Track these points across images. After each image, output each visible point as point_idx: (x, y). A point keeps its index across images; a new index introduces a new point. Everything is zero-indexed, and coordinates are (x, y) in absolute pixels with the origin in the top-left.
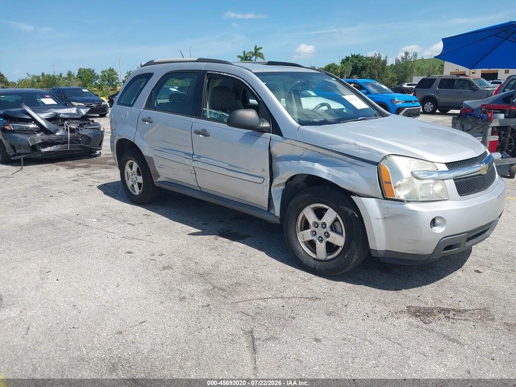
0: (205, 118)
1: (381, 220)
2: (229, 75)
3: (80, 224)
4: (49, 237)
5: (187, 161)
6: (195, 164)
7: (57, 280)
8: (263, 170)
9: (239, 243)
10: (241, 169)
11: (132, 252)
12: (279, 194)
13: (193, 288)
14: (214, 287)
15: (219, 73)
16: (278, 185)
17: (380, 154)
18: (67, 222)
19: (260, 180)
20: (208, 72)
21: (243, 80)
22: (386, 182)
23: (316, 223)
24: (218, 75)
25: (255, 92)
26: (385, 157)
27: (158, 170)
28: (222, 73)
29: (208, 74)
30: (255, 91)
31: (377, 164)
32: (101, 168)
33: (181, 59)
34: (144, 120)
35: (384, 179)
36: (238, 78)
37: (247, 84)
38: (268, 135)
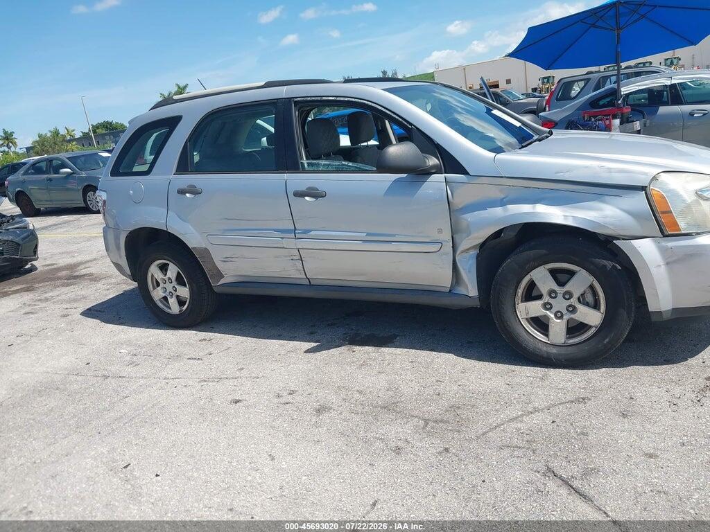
0: (304, 171)
1: (663, 266)
2: (338, 99)
3: (106, 377)
4: (70, 409)
5: (285, 243)
6: (301, 244)
7: (157, 475)
8: (440, 231)
9: (393, 350)
10: (394, 235)
11: (240, 400)
12: (470, 262)
13: (396, 430)
14: (427, 422)
15: (319, 98)
16: (468, 249)
17: (646, 174)
18: (80, 378)
19: (435, 248)
20: (295, 100)
21: (369, 103)
22: (663, 213)
23: (554, 291)
24: (317, 101)
25: (397, 117)
26: (655, 178)
27: (220, 266)
28: (324, 98)
29: (295, 102)
30: (398, 115)
31: (643, 188)
32: (55, 287)
33: (203, 92)
34: (182, 192)
35: (659, 209)
36: (356, 100)
37: (380, 108)
38: (438, 178)
